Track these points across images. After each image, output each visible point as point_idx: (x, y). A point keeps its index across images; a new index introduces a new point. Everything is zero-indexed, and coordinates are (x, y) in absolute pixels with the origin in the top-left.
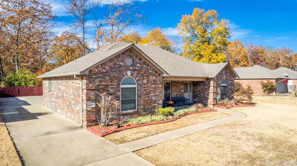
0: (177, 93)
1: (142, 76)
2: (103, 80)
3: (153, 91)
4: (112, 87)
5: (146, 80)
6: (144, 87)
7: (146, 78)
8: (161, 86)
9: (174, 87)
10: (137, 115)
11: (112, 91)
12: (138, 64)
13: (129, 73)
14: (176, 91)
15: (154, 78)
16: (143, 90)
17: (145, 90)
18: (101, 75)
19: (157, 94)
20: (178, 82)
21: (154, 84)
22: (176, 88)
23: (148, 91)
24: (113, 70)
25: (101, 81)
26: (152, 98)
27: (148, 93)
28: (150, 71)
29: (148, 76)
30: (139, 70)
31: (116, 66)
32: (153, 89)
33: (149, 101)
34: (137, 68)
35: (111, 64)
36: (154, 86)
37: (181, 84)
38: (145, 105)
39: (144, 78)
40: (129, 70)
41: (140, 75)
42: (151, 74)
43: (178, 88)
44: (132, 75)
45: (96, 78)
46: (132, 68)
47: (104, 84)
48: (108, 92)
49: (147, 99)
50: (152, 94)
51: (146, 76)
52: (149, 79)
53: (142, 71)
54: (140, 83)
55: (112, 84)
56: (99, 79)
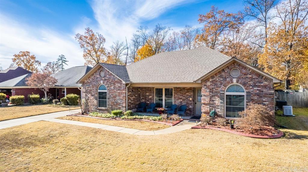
0: (182, 100)
1: (110, 84)
2: (89, 87)
3: (118, 95)
4: (93, 91)
5: (113, 87)
6: (112, 92)
7: (113, 85)
8: (124, 92)
9: (178, 93)
10: (107, 112)
11: (93, 93)
12: (107, 76)
13: (102, 82)
14: (181, 99)
15: (119, 85)
16: (111, 94)
17: (112, 94)
18: (88, 84)
19: (121, 98)
20: (184, 88)
21: (119, 90)
22: (181, 95)
23: (114, 95)
24: (94, 80)
25: (88, 88)
26: (117, 101)
27: (115, 97)
28: (116, 80)
29: (114, 84)
30: (108, 80)
31: (95, 78)
32: (118, 94)
33: (115, 103)
34: (107, 78)
35: (93, 77)
36: (119, 91)
37: (188, 91)
38: (112, 106)
39: (112, 85)
40: (102, 80)
41: (108, 83)
42: (116, 82)
43: (184, 95)
44: (104, 83)
45: (86, 86)
46: (103, 78)
47: (89, 89)
48: (91, 94)
49: (113, 101)
50: (118, 98)
51: (113, 84)
52: (116, 86)
53: (110, 80)
54: (109, 89)
55: (93, 89)
56: (87, 86)
